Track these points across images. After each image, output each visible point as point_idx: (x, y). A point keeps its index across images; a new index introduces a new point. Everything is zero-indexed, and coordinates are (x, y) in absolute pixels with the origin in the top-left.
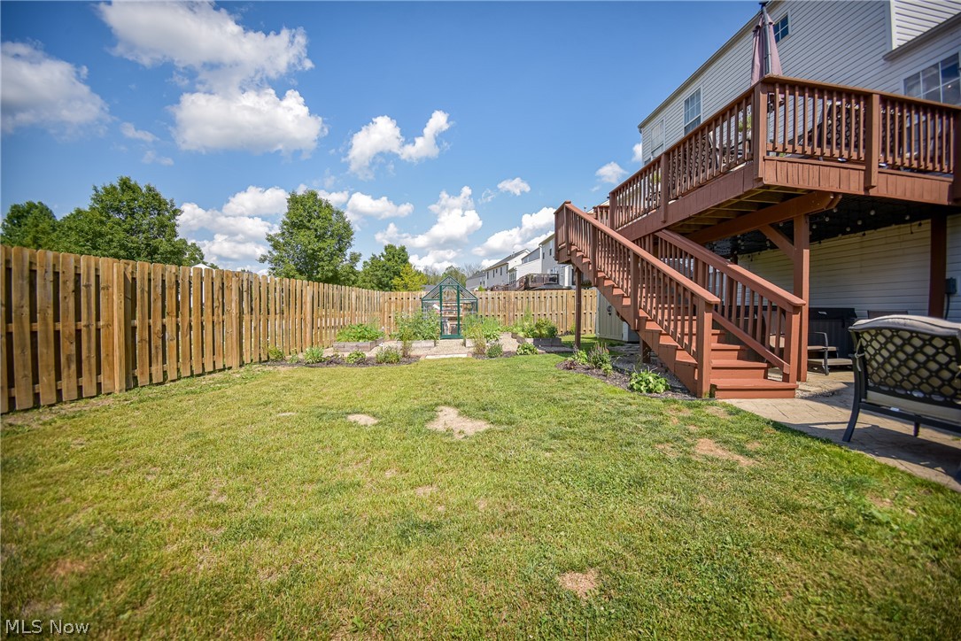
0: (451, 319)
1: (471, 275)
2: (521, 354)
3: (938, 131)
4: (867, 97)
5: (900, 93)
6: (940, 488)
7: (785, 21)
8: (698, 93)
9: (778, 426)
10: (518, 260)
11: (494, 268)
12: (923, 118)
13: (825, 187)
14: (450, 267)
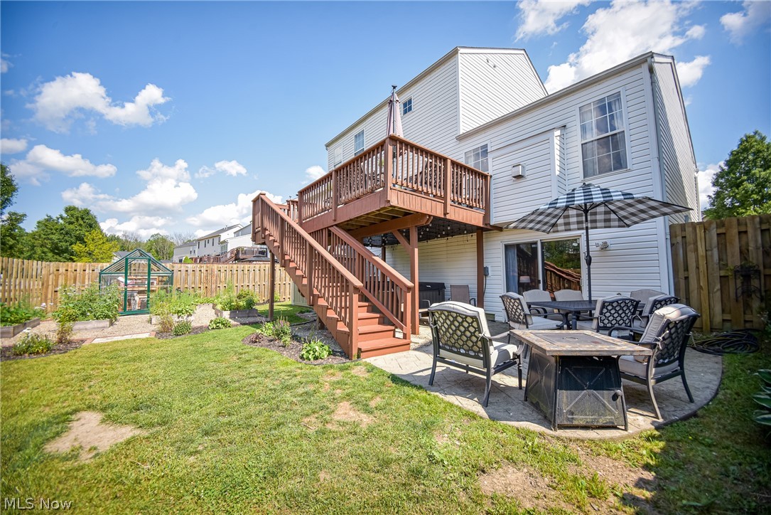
0: (140, 292)
1: (180, 243)
2: (213, 328)
3: (478, 187)
4: (445, 160)
5: (462, 161)
6: (473, 417)
7: (410, 101)
8: (363, 132)
9: (395, 379)
10: (231, 232)
11: (206, 239)
12: (471, 177)
13: (424, 211)
14: (158, 234)
